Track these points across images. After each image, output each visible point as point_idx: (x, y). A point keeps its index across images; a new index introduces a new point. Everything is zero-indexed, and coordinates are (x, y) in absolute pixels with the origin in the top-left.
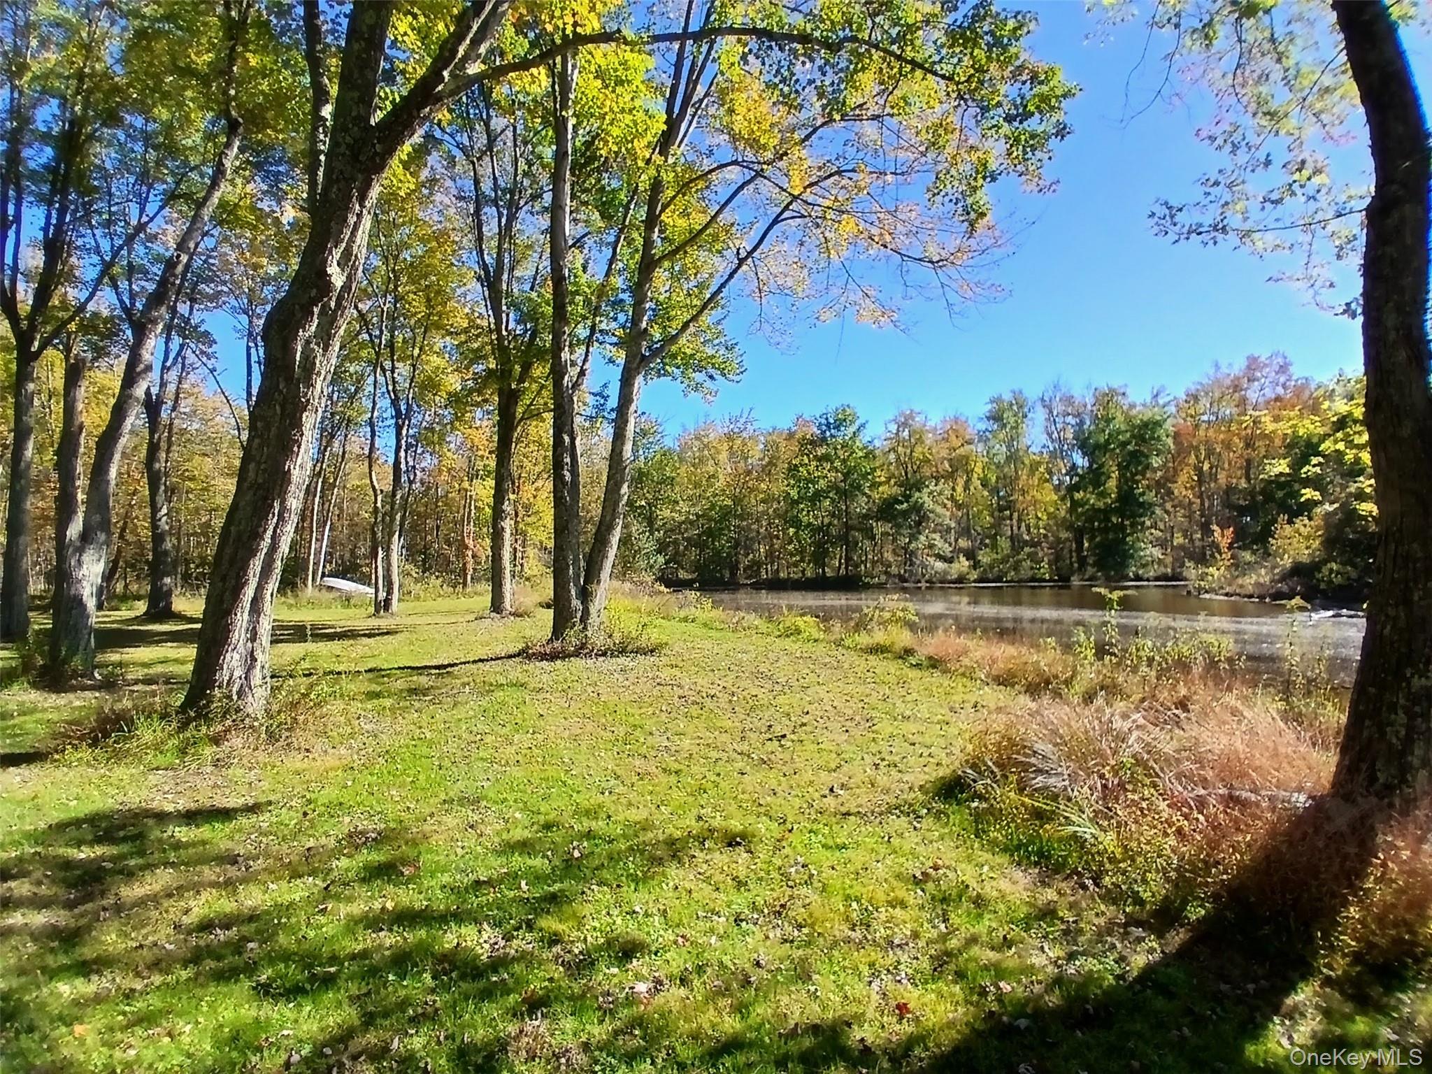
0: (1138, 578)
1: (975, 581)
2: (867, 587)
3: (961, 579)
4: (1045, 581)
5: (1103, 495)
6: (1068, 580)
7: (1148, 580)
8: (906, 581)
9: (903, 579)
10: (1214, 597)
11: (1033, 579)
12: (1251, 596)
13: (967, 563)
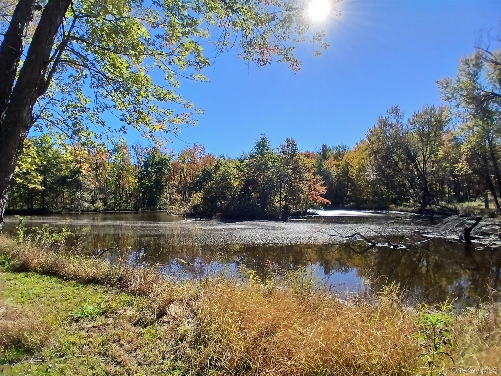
0: (160, 209)
1: (102, 211)
2: (51, 214)
3: (96, 210)
4: (129, 210)
5: (150, 181)
6: (138, 210)
7: (163, 210)
8: (71, 211)
9: (70, 210)
10: (173, 215)
11: (125, 210)
12: (181, 215)
13: (102, 204)
